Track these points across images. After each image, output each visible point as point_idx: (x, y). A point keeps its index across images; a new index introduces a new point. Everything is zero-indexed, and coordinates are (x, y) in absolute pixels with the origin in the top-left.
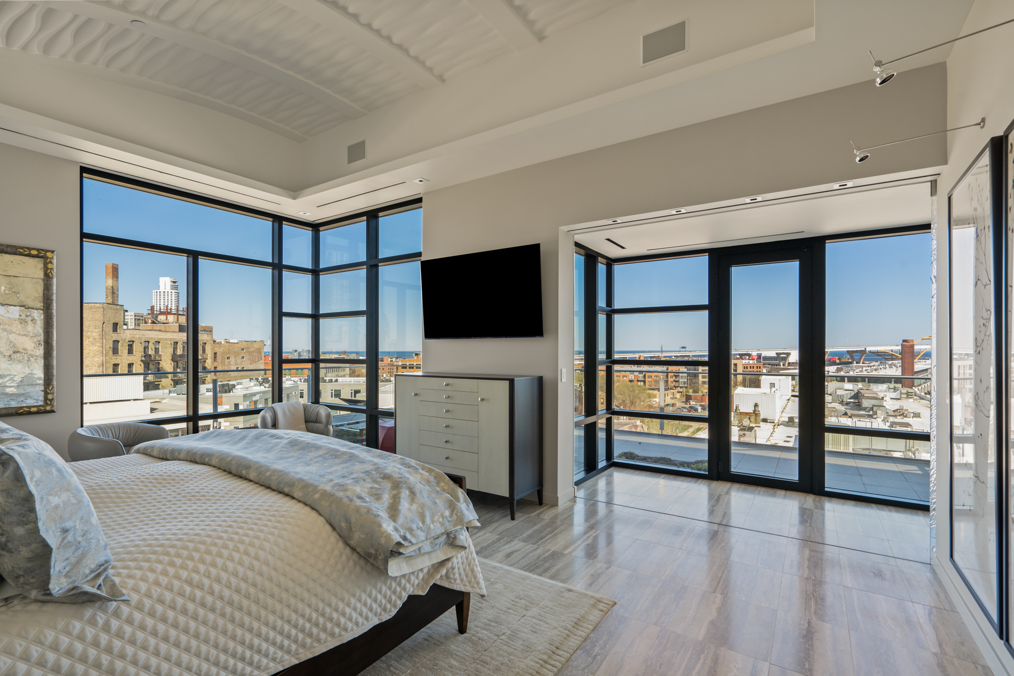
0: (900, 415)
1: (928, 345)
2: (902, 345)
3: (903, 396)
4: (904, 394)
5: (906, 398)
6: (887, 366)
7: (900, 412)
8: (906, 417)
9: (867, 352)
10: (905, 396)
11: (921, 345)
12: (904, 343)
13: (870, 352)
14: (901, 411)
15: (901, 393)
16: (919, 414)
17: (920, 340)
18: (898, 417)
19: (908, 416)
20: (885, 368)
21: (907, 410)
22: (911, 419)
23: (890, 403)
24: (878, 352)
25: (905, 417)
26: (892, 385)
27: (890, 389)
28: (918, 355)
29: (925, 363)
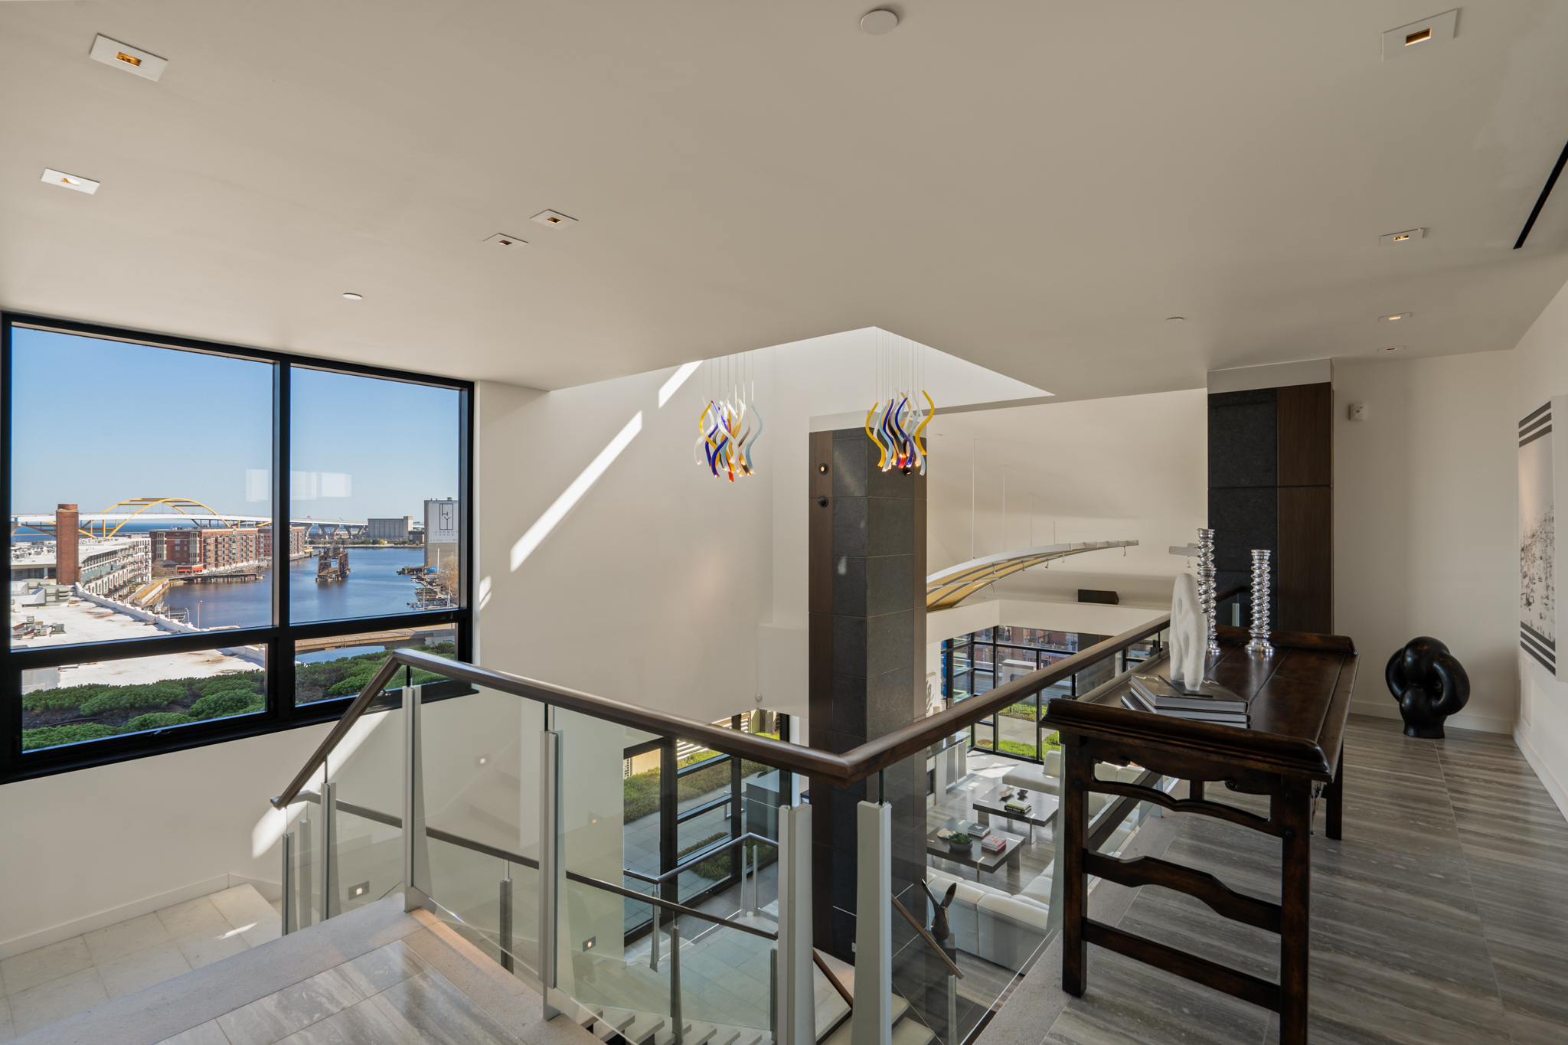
0: (26, 634)
1: (127, 513)
2: (57, 513)
3: (48, 599)
4: (51, 595)
5: (55, 602)
6: (45, 549)
7: (27, 628)
8: (38, 634)
9: (20, 525)
10: (53, 598)
11: (117, 513)
12: (61, 510)
13: (26, 525)
14: (28, 625)
15: (46, 595)
16: (62, 626)
17: (116, 506)
18: (24, 637)
19: (42, 632)
20: (38, 553)
21: (40, 623)
22: (47, 637)
23: (22, 613)
24: (41, 526)
25: (36, 636)
26: (33, 582)
27: (30, 588)
28: (112, 530)
29: (116, 543)
